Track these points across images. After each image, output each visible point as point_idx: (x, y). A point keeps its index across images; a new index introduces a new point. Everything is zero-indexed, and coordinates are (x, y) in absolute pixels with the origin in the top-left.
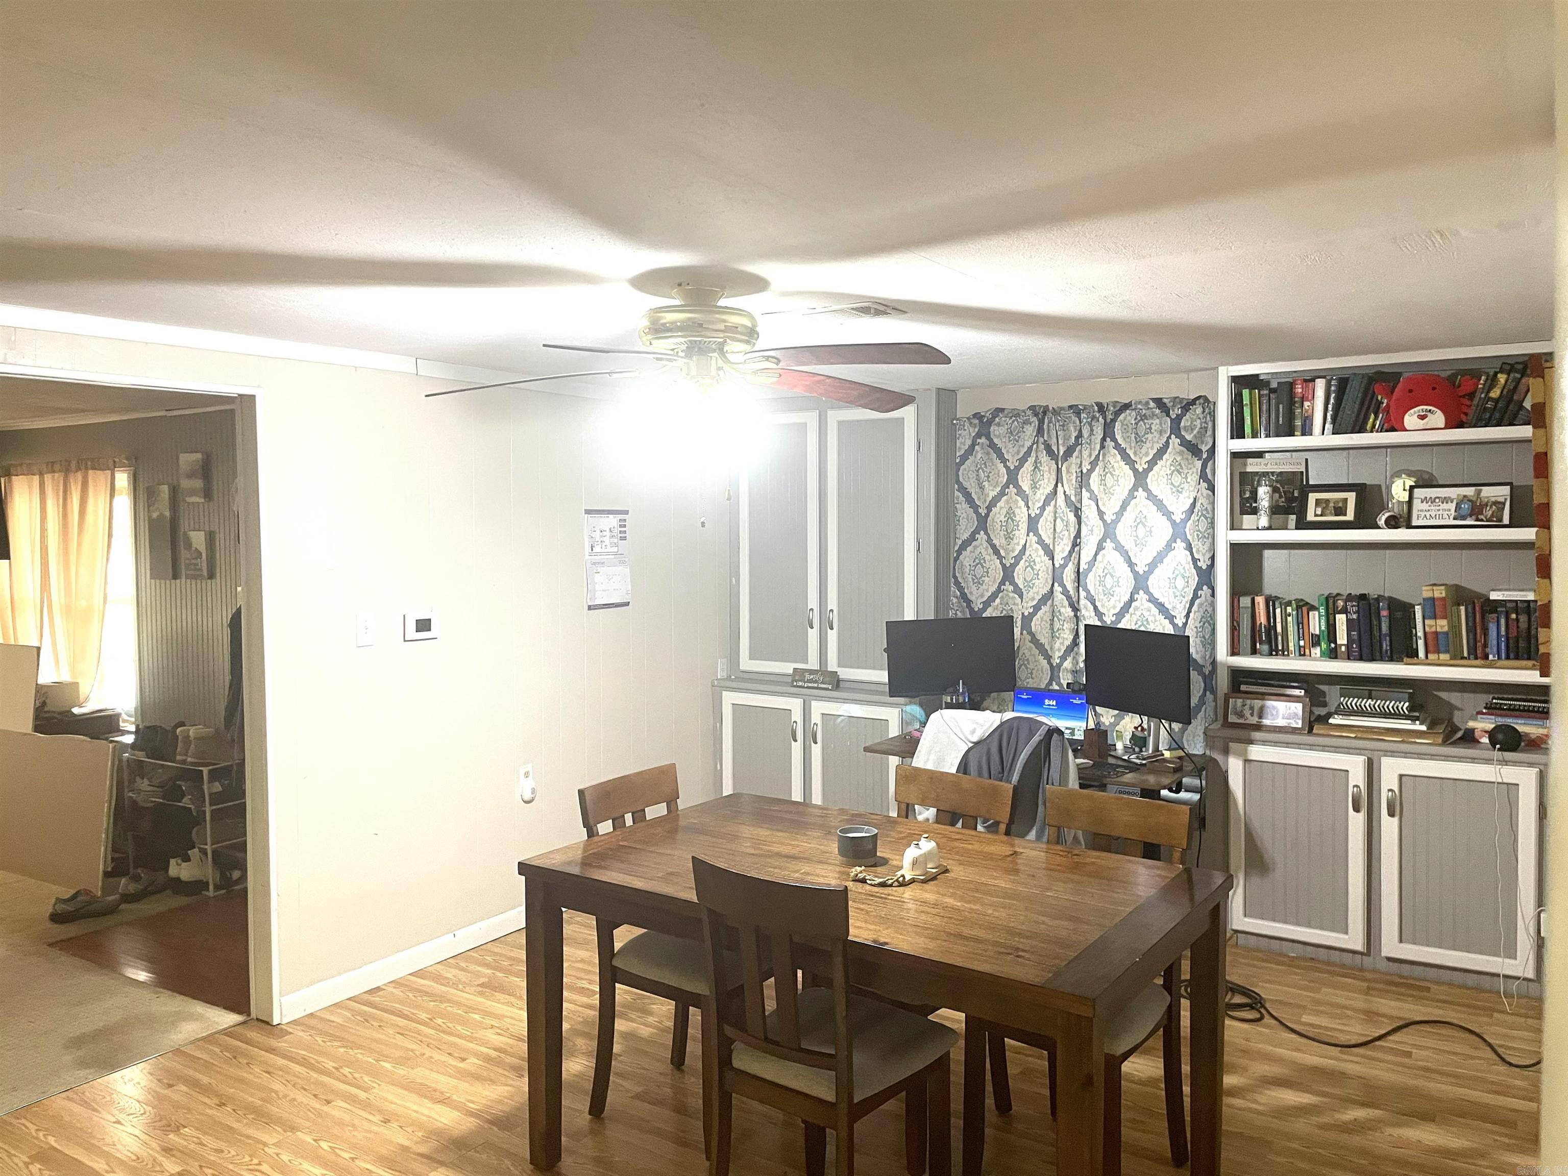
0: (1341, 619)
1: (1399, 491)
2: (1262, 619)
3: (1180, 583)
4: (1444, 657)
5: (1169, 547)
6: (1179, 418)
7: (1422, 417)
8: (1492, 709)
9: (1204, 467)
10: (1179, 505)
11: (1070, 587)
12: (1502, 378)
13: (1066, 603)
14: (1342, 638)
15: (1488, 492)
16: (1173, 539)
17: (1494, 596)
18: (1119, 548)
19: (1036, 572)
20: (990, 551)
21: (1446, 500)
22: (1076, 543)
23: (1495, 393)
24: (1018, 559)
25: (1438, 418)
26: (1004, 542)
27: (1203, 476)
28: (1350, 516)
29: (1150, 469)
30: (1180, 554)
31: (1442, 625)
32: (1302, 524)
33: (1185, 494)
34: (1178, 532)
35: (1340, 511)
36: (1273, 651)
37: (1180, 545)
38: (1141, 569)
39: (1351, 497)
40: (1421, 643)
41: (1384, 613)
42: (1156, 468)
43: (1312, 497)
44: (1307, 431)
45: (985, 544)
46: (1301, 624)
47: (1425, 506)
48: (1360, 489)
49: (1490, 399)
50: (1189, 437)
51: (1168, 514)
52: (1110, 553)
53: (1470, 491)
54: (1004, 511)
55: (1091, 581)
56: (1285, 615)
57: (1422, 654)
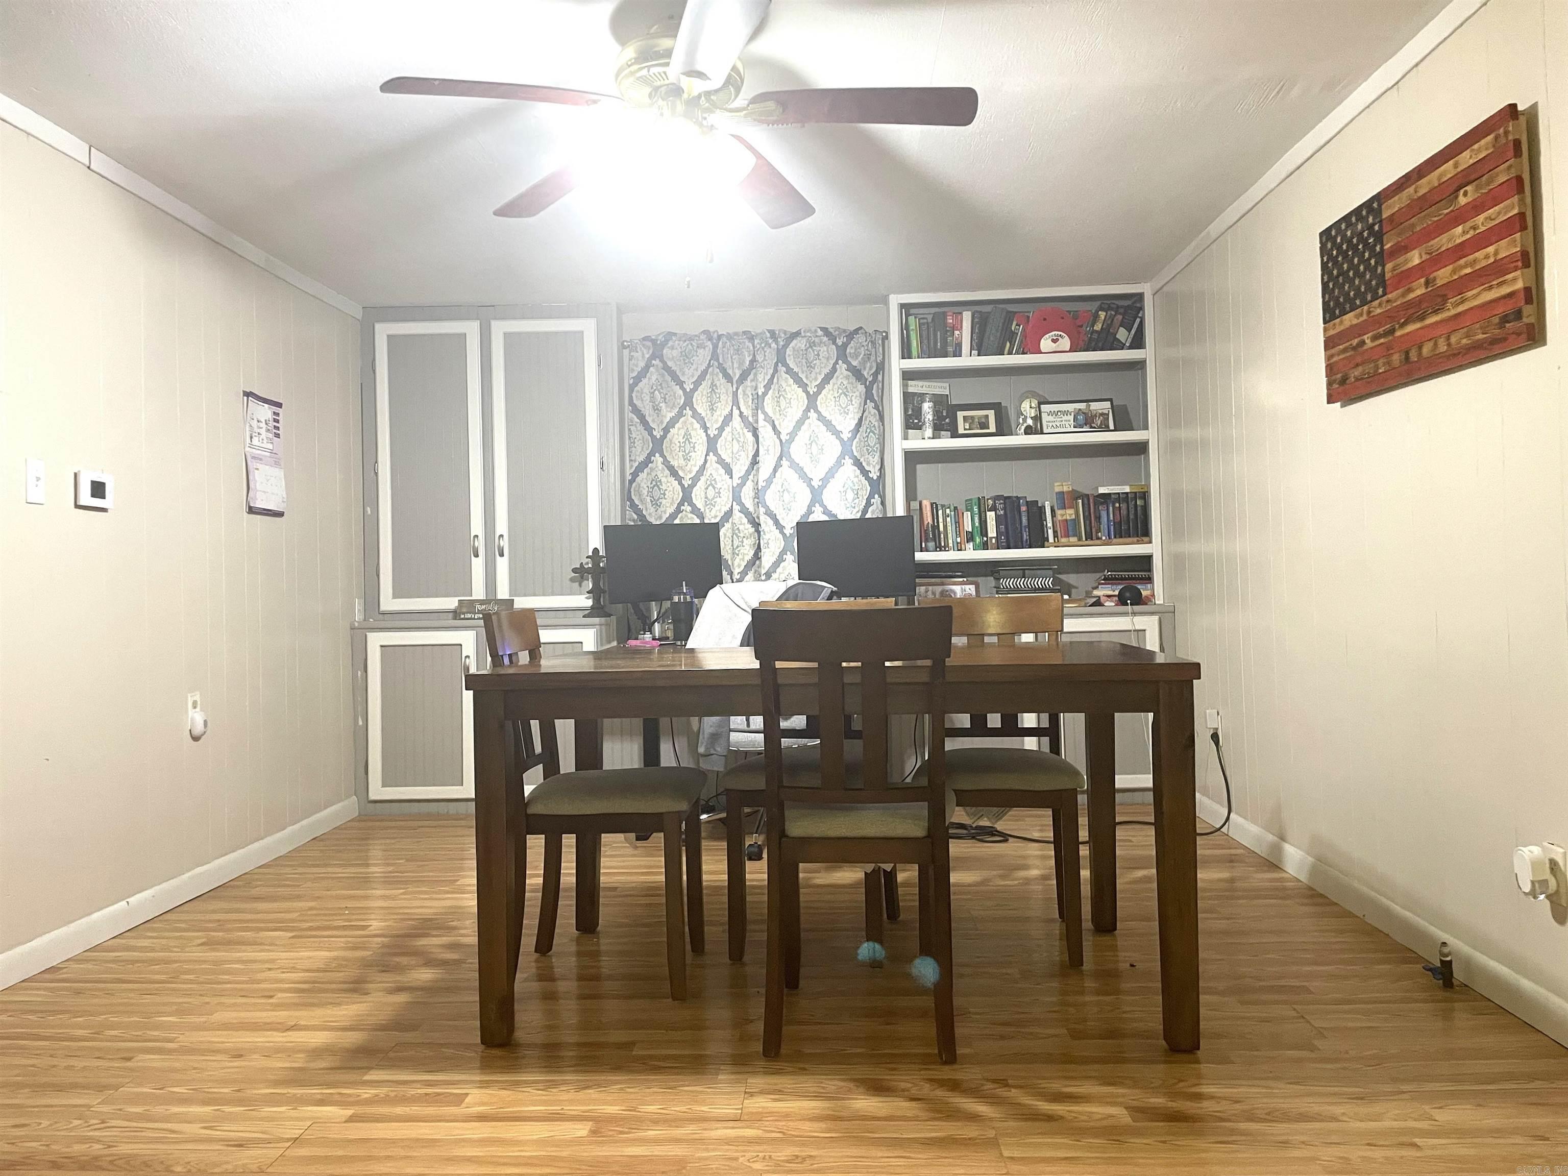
0: (991, 515)
2: (928, 519)
3: (850, 495)
4: (1073, 540)
5: (839, 463)
6: (845, 345)
7: (1054, 341)
8: (1108, 580)
9: (869, 390)
10: (846, 424)
11: (749, 505)
12: (1102, 315)
13: (745, 520)
14: (992, 532)
15: (1094, 406)
16: (842, 457)
17: (1102, 490)
18: (795, 466)
19: (717, 491)
20: (667, 472)
21: (1066, 413)
22: (755, 462)
23: (1098, 327)
24: (695, 480)
25: (1065, 343)
26: (682, 462)
27: (869, 396)
29: (819, 392)
30: (849, 470)
31: (1070, 514)
32: (955, 435)
33: (851, 415)
34: (846, 450)
35: (984, 425)
36: (939, 548)
37: (848, 461)
38: (816, 483)
40: (1050, 532)
41: (1024, 508)
42: (824, 392)
44: (958, 353)
45: (660, 466)
46: (958, 523)
47: (1051, 418)
48: (997, 407)
49: (1094, 332)
50: (855, 363)
51: (837, 433)
52: (785, 471)
53: (1082, 406)
54: (682, 432)
55: (771, 498)
56: (945, 516)
57: (1051, 540)
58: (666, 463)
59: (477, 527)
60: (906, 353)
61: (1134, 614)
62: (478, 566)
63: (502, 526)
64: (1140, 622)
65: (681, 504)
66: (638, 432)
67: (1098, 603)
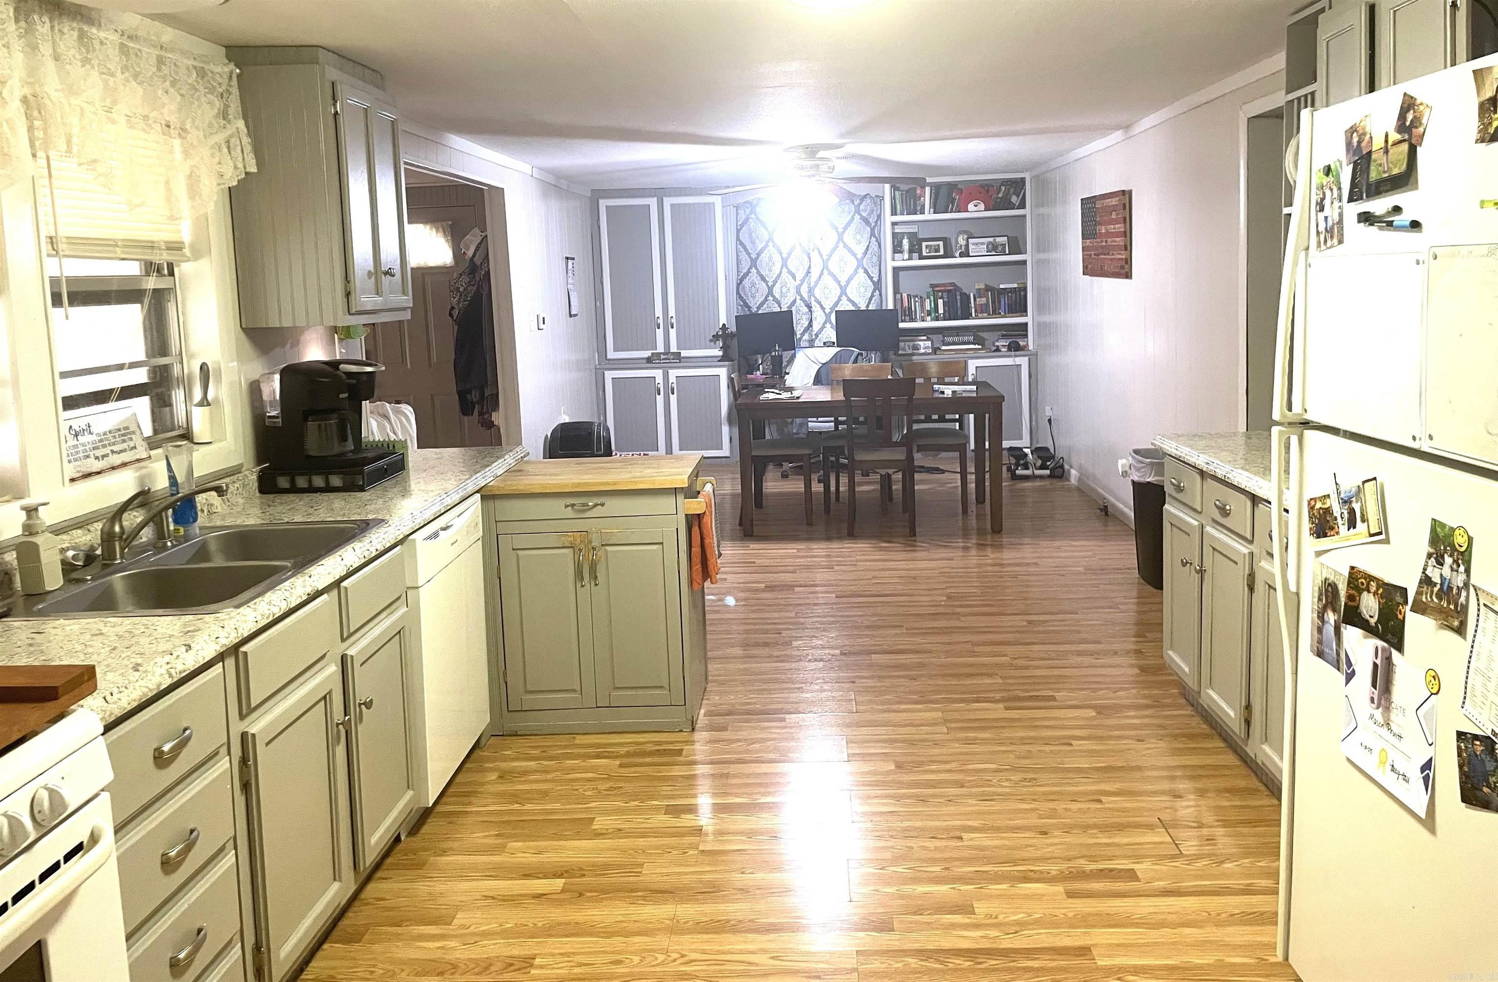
0: (940, 302)
1: (962, 241)
2: (906, 304)
3: (862, 290)
4: (985, 315)
5: (856, 272)
6: (859, 205)
7: (976, 206)
8: (1004, 337)
9: (873, 230)
10: (860, 250)
11: (805, 296)
12: (1003, 188)
13: (803, 304)
14: (941, 311)
15: (998, 239)
16: (858, 268)
17: (1002, 286)
18: (831, 273)
19: (787, 288)
20: (759, 278)
21: (982, 244)
22: (808, 272)
23: (1000, 195)
24: (775, 282)
25: (982, 206)
26: (768, 273)
27: (872, 234)
28: (942, 252)
29: (844, 232)
30: (861, 276)
31: (983, 300)
32: (921, 257)
33: (862, 244)
34: (860, 265)
35: (937, 250)
36: (912, 320)
37: (861, 271)
38: (843, 284)
39: (941, 243)
40: (973, 310)
41: (958, 297)
42: (847, 231)
43: (924, 244)
44: (923, 213)
45: (755, 275)
46: (922, 306)
47: (974, 247)
48: (945, 240)
49: (998, 198)
50: (864, 215)
51: (855, 255)
52: (826, 278)
53: (991, 239)
54: (768, 255)
55: (817, 292)
56: (916, 302)
57: (974, 315)
58: (758, 272)
59: (659, 312)
60: (894, 213)
61: (1016, 356)
62: (660, 333)
63: (672, 312)
64: (1019, 360)
65: (767, 296)
66: (744, 256)
67: (998, 350)
